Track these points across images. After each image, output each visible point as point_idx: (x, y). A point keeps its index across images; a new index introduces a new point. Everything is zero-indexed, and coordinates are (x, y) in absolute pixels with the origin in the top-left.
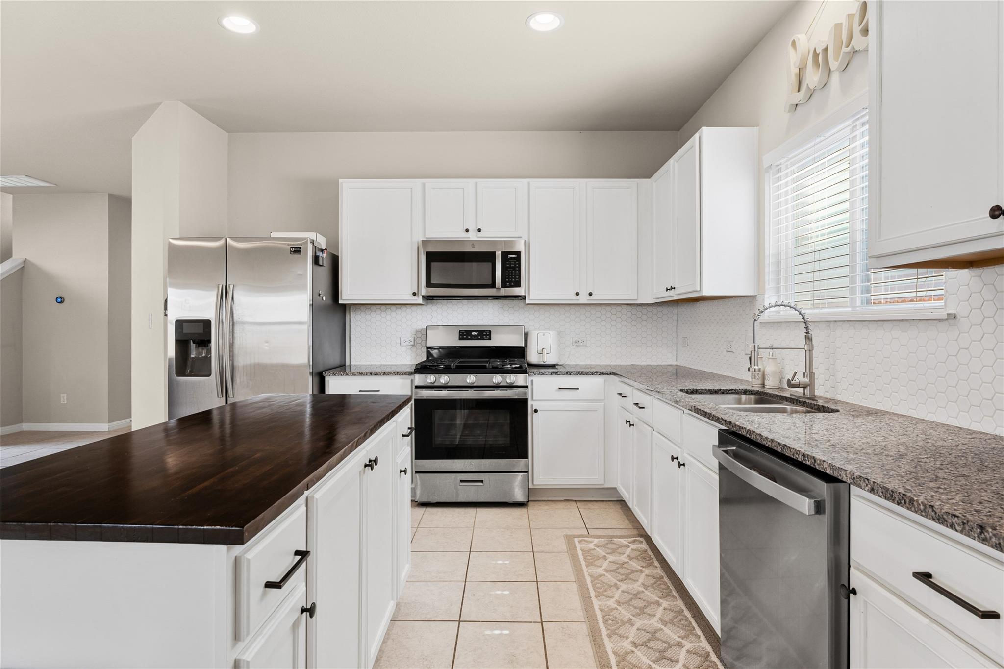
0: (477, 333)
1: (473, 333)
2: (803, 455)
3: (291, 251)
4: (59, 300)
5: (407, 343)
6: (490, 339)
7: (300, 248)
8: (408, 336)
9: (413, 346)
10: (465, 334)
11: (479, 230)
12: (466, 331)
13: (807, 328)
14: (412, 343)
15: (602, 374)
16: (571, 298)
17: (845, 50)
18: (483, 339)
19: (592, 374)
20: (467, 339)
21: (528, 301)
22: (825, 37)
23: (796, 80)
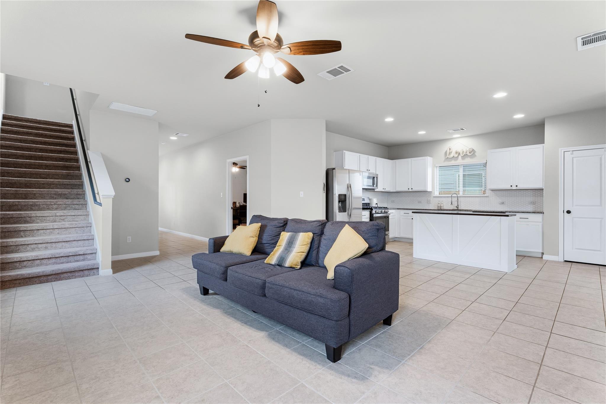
4: (127, 180)
13: (458, 198)
16: (382, 190)
17: (464, 154)
21: (375, 191)
22: (459, 150)
23: (449, 153)
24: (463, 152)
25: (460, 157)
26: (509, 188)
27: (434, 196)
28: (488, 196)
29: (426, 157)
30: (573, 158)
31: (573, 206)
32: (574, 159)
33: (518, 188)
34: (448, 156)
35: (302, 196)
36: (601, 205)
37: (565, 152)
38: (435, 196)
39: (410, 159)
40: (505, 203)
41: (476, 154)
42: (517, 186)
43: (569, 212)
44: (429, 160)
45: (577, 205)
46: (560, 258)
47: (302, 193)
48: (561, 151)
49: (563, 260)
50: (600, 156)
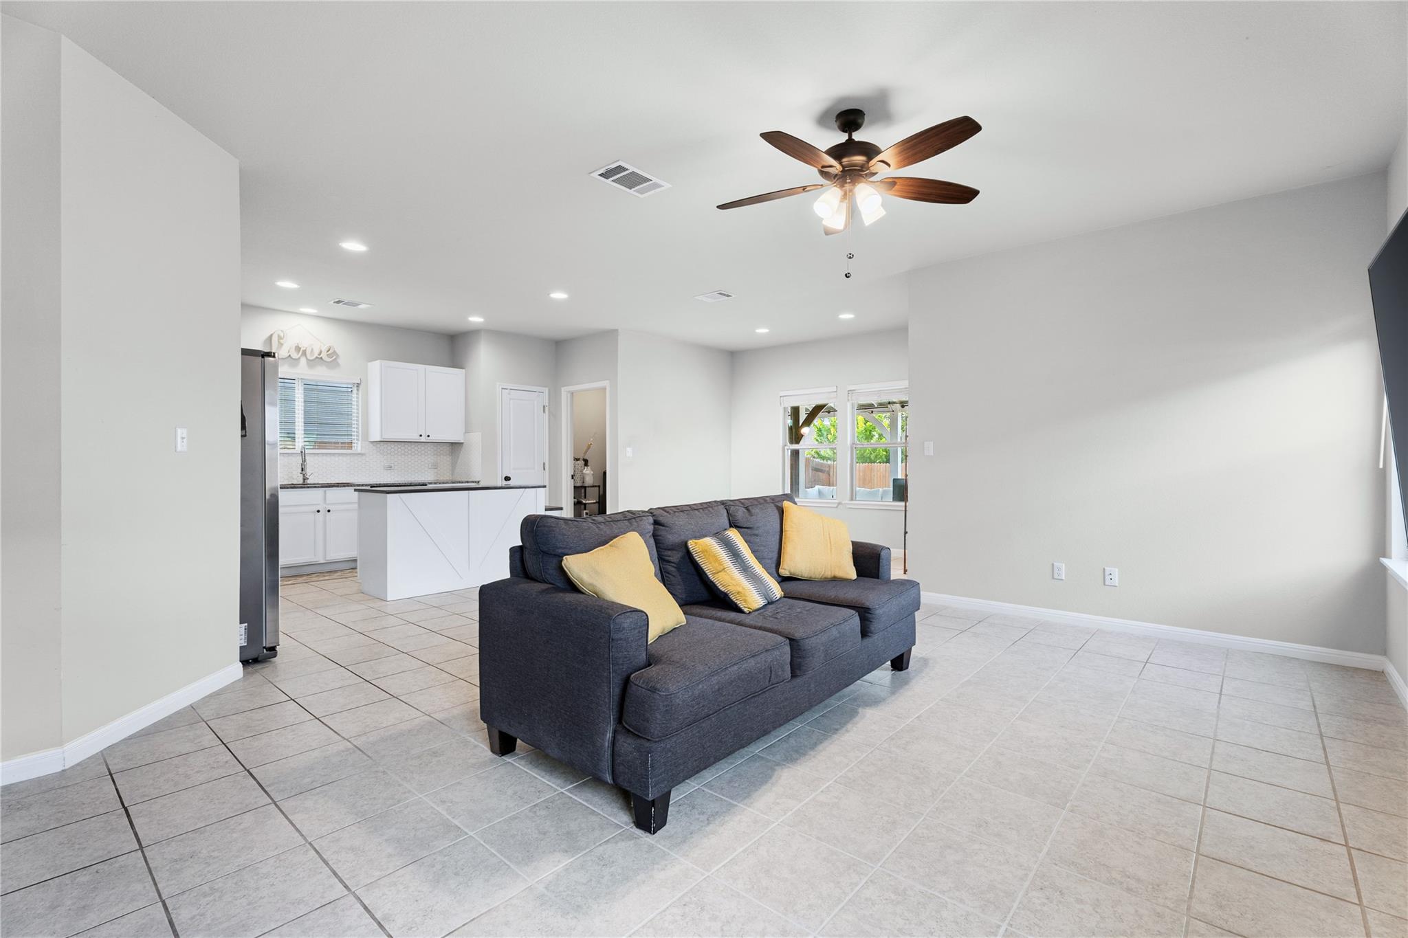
17: (316, 355)
24: (312, 350)
26: (417, 438)
28: (365, 454)
33: (431, 439)
35: (181, 446)
37: (503, 390)
41: (340, 361)
42: (428, 436)
43: (508, 479)
47: (182, 432)
48: (499, 386)
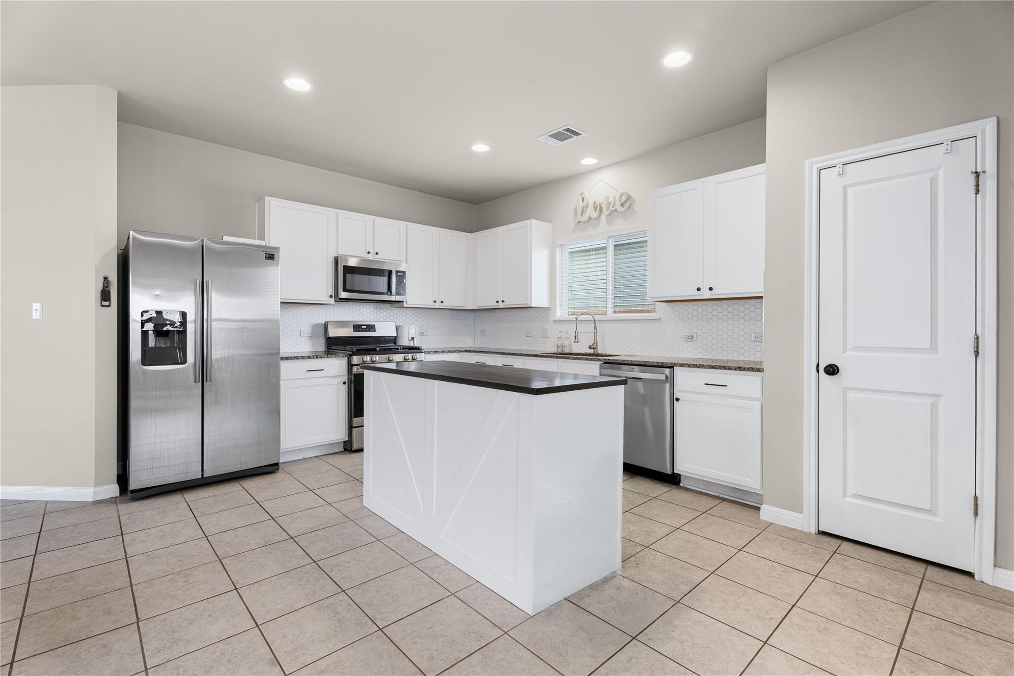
0: (365, 327)
1: (363, 327)
2: (657, 363)
3: (266, 257)
5: (306, 335)
6: (375, 331)
7: (274, 255)
8: (307, 329)
9: (310, 337)
10: (357, 328)
11: (377, 253)
12: (358, 325)
13: (595, 323)
14: (310, 335)
15: (460, 351)
16: (431, 304)
17: (611, 208)
18: (370, 331)
19: (455, 352)
20: (358, 331)
21: (405, 305)
22: (600, 199)
23: (581, 211)
24: (609, 204)
25: (603, 218)
26: (695, 294)
27: (554, 319)
28: (660, 319)
29: (528, 222)
30: (845, 189)
31: (844, 351)
32: (850, 191)
33: (714, 295)
34: (580, 218)
35: (36, 315)
36: (933, 347)
37: (821, 171)
38: (557, 319)
39: (500, 229)
40: (695, 338)
41: (636, 207)
42: (711, 289)
43: (832, 370)
44: (535, 228)
45: (855, 348)
46: (805, 522)
47: (36, 306)
48: (810, 167)
49: (813, 530)
50: (932, 174)
